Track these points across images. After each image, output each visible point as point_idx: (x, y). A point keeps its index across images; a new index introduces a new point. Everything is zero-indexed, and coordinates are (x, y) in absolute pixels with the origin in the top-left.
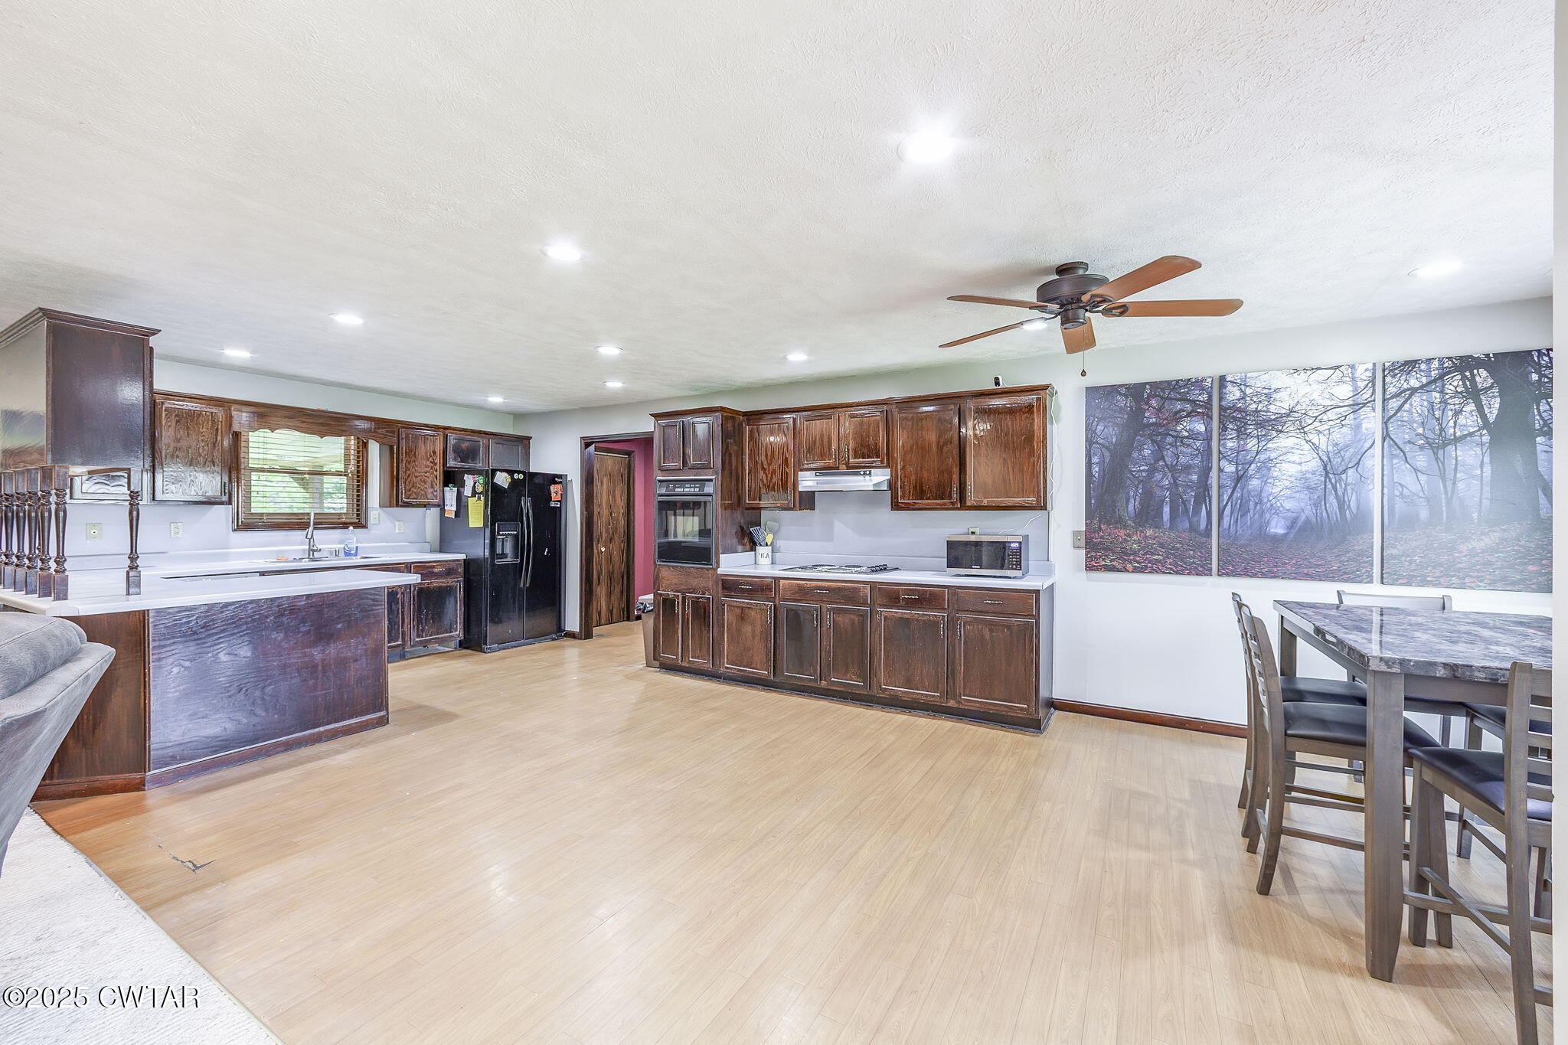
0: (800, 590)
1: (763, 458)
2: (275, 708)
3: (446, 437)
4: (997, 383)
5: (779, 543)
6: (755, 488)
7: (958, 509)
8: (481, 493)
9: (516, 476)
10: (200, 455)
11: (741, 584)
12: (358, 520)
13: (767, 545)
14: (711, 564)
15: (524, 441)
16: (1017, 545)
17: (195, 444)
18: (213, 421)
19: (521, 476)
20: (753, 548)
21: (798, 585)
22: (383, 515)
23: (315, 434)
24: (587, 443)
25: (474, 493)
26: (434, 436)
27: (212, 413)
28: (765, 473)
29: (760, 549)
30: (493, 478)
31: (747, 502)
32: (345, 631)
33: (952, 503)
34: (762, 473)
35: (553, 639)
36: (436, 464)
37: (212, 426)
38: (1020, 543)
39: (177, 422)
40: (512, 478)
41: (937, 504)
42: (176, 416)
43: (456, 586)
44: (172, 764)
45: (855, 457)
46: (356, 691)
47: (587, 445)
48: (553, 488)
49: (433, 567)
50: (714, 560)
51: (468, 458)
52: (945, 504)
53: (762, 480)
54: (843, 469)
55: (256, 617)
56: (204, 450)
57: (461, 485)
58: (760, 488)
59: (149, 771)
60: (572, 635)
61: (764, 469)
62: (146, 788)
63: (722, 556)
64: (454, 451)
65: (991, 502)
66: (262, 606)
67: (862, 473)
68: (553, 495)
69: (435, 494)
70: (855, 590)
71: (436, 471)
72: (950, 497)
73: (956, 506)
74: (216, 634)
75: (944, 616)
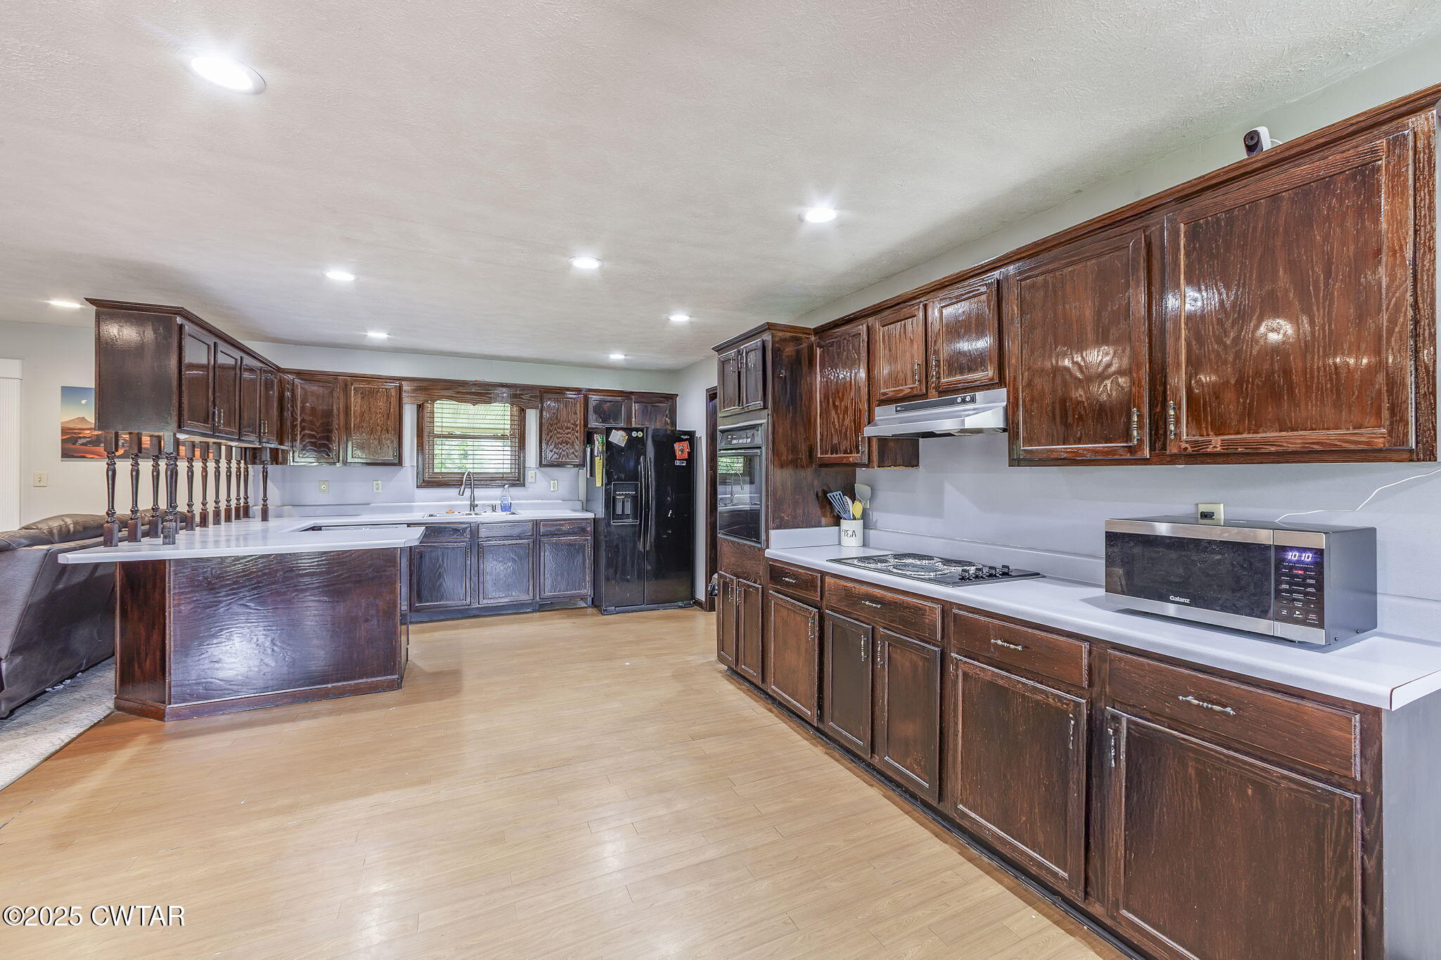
0: (847, 596)
1: (834, 391)
2: (284, 660)
3: (586, 399)
4: (1252, 141)
5: (875, 516)
6: (828, 435)
7: (1145, 462)
9: (634, 434)
10: (378, 425)
11: (786, 575)
12: (518, 480)
13: (854, 519)
14: (760, 543)
15: (670, 399)
16: (1308, 557)
17: (374, 416)
18: (387, 396)
19: (640, 434)
20: (837, 521)
21: (846, 589)
22: (539, 474)
23: (468, 402)
24: (709, 394)
25: (599, 452)
26: (575, 399)
27: (386, 389)
28: (836, 412)
29: (845, 524)
30: (608, 437)
31: (819, 455)
32: (355, 590)
33: (1131, 450)
34: (834, 412)
35: (681, 607)
36: (577, 426)
37: (387, 400)
38: (1319, 553)
39: (362, 398)
40: (630, 436)
41: (1095, 451)
42: (362, 393)
43: (585, 545)
44: (189, 701)
45: (950, 374)
46: (366, 652)
47: (712, 398)
48: (677, 446)
49: (562, 525)
50: (763, 537)
51: (609, 418)
52: (1113, 451)
53: (834, 423)
54: (934, 397)
55: (266, 571)
56: (381, 420)
57: (593, 444)
58: (832, 435)
59: (170, 704)
60: (698, 603)
61: (836, 408)
62: (166, 719)
63: (773, 533)
64: (595, 412)
65: (1234, 442)
66: (272, 561)
67: (959, 400)
68: (678, 453)
69: (576, 454)
70: (918, 611)
71: (577, 432)
72: (1127, 436)
73: (1138, 456)
74: (229, 585)
75: (1078, 705)
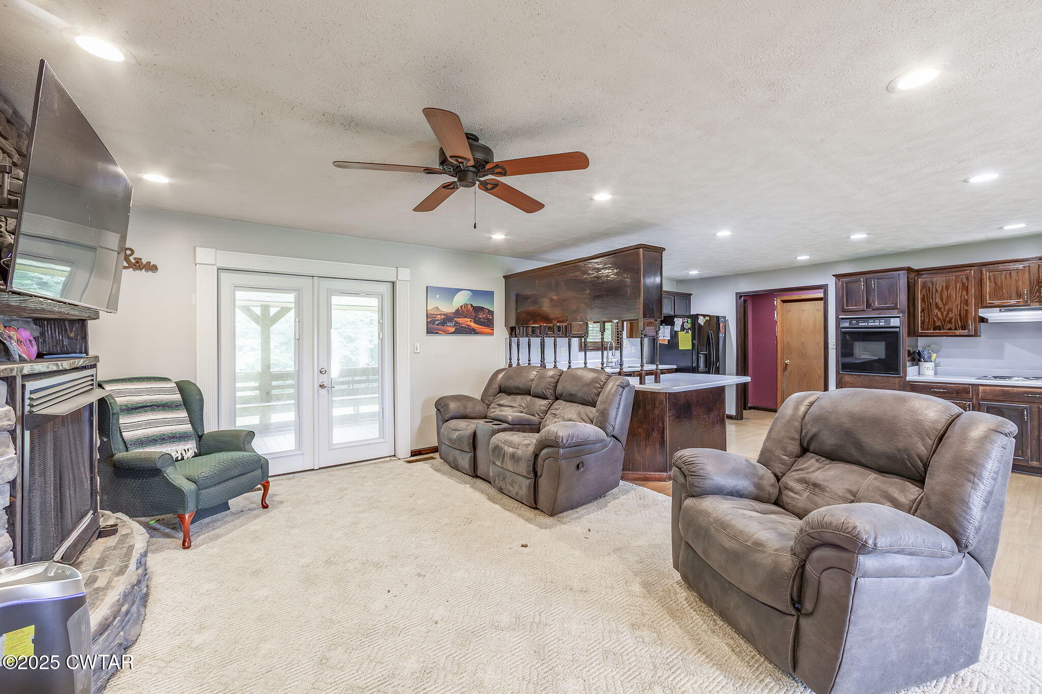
1: (938, 300)
6: (929, 322)
8: (689, 329)
11: (933, 388)
13: (930, 361)
14: (898, 374)
15: (687, 297)
19: (708, 318)
21: (1003, 391)
22: (628, 342)
24: (739, 296)
25: (683, 329)
29: (924, 364)
30: (698, 320)
31: (920, 331)
34: (936, 311)
40: (705, 319)
47: (741, 297)
48: (721, 325)
50: (901, 371)
53: (937, 316)
54: (1035, 305)
57: (672, 324)
58: (934, 321)
61: (940, 309)
63: (908, 369)
68: (721, 329)
